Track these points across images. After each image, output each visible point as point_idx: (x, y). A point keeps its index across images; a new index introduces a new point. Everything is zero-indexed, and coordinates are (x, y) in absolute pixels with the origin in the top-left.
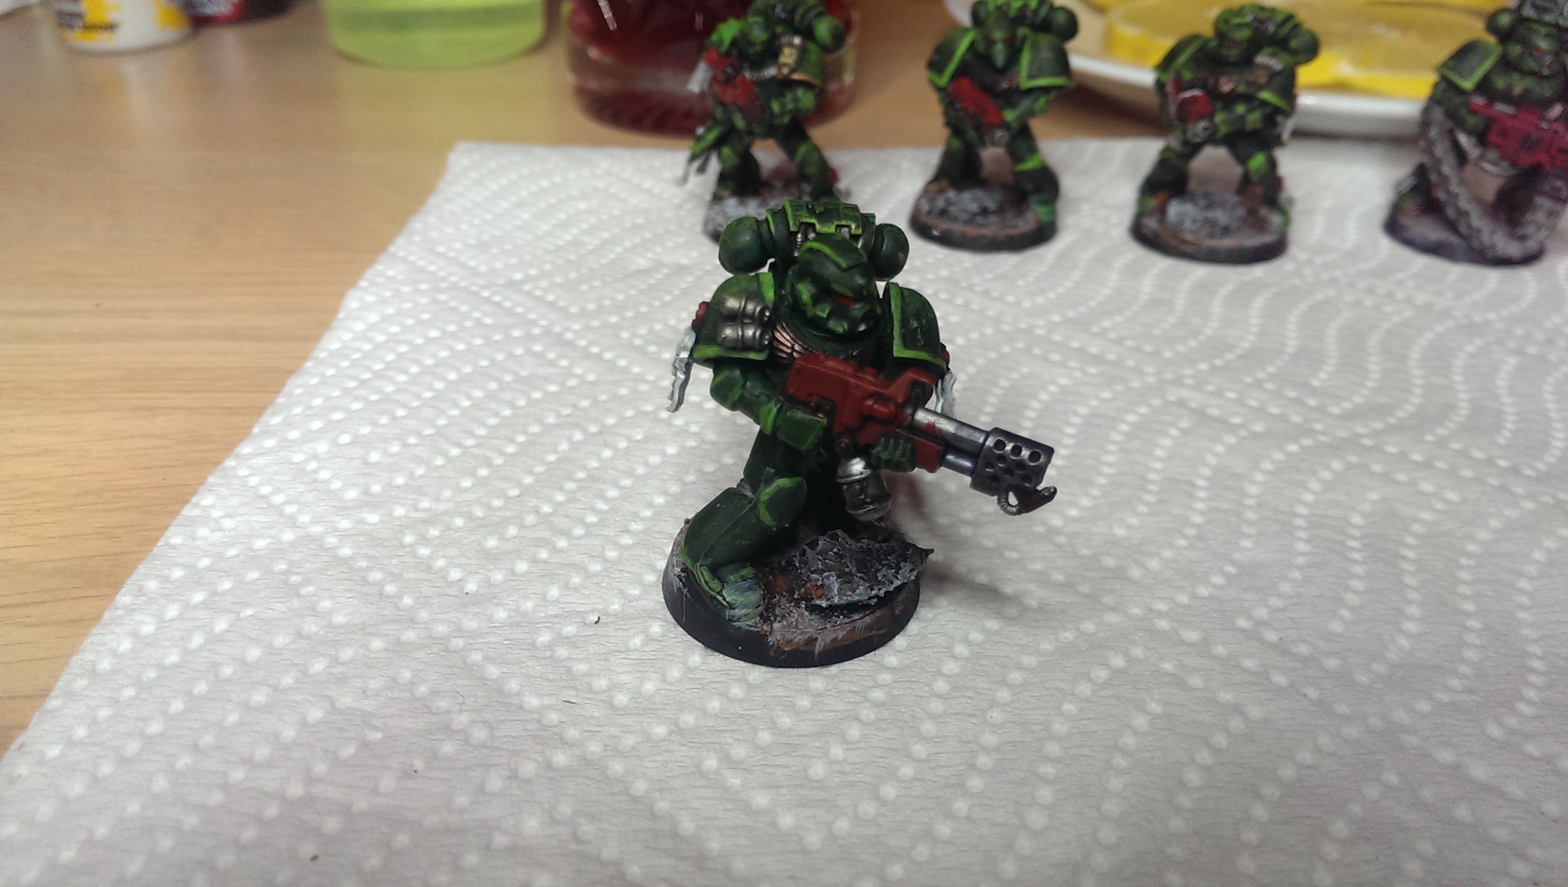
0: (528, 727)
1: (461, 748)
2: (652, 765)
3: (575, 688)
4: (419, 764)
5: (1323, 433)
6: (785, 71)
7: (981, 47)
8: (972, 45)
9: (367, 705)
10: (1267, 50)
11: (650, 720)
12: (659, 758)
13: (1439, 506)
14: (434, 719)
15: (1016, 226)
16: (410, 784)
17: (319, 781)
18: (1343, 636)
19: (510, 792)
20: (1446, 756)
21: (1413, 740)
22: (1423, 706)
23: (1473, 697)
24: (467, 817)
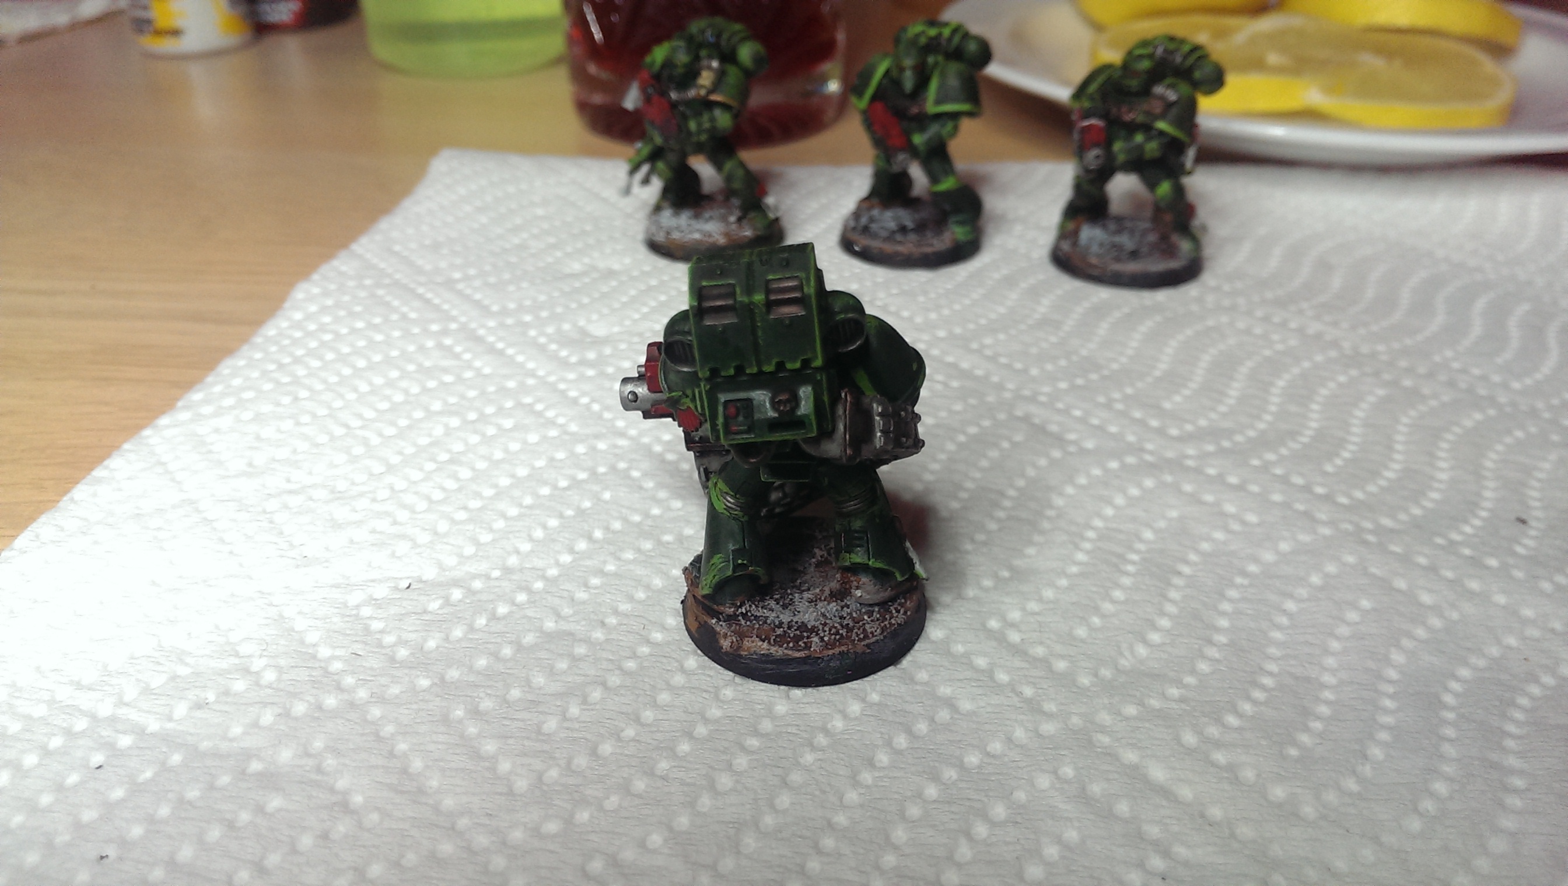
0: (313, 674)
1: (250, 687)
2: (406, 712)
3: (365, 643)
4: (211, 697)
5: (1151, 453)
6: (703, 92)
7: (894, 73)
9: (187, 645)
11: (419, 673)
12: (414, 706)
13: (1236, 527)
14: (237, 661)
15: (932, 245)
16: (198, 714)
17: (127, 705)
18: (1083, 641)
19: (276, 727)
20: (1131, 756)
21: (1106, 740)
22: (1131, 710)
23: (1183, 706)
24: (235, 744)
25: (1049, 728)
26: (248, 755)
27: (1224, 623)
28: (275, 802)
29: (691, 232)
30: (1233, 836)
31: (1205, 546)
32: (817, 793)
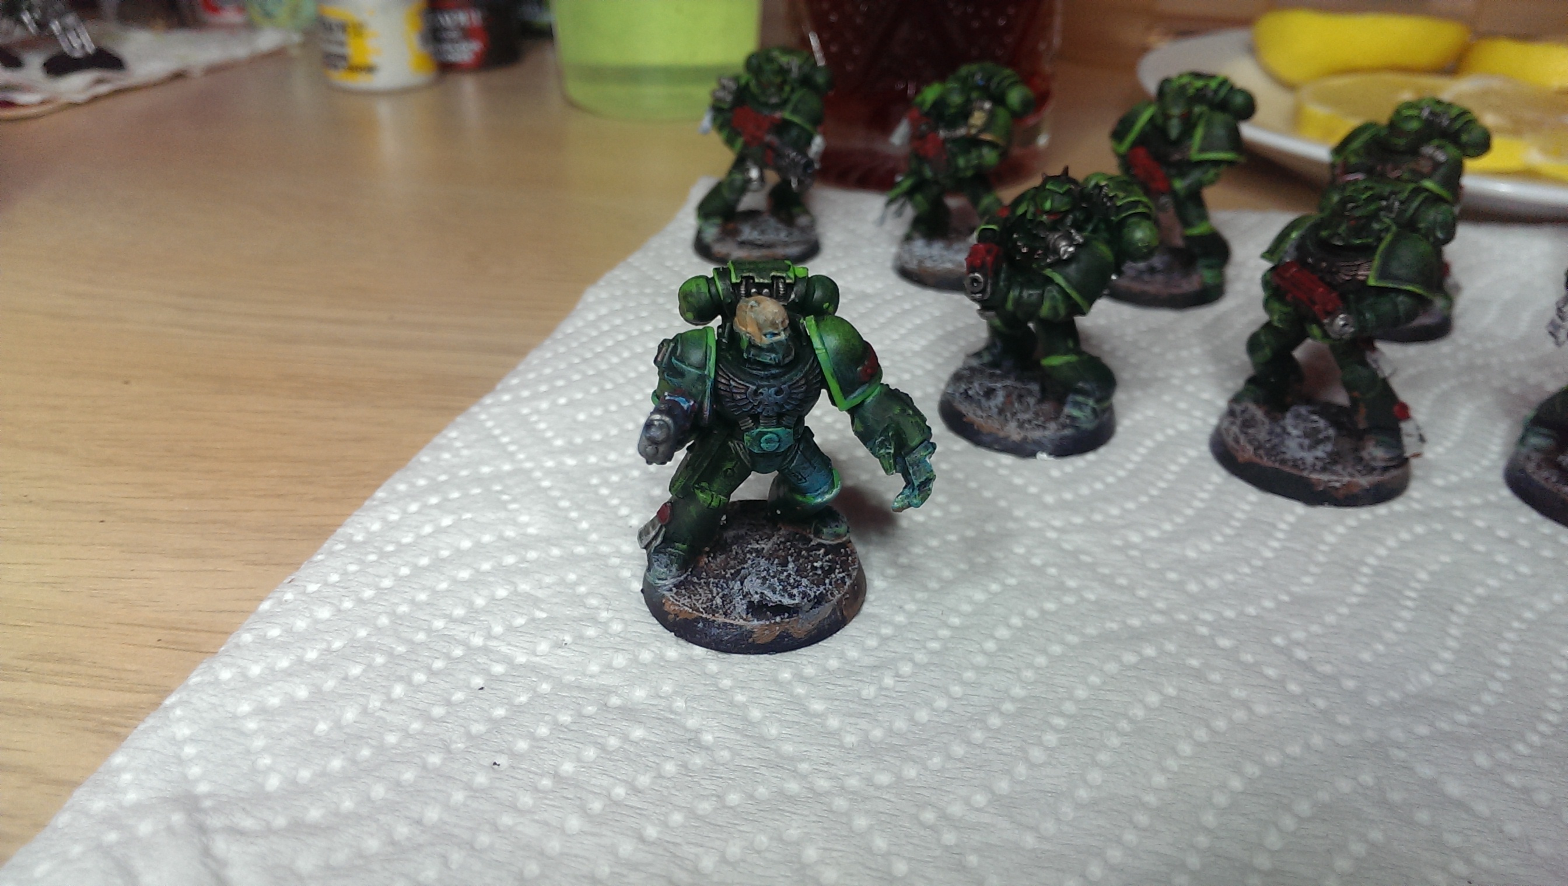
4: (568, 638)
6: (973, 131)
7: (1159, 121)
8: (1152, 119)
9: (540, 593)
10: (1436, 142)
13: (1508, 576)
14: (586, 611)
15: (1180, 286)
16: (560, 652)
17: (496, 638)
18: (1369, 664)
19: (629, 670)
20: (1426, 771)
21: (1402, 754)
22: (1423, 730)
23: (1474, 731)
24: (594, 680)
25: (1344, 738)
26: (609, 691)
27: (1505, 661)
28: (638, 733)
29: (943, 262)
30: (1532, 852)
31: (1480, 591)
32: (1128, 774)
